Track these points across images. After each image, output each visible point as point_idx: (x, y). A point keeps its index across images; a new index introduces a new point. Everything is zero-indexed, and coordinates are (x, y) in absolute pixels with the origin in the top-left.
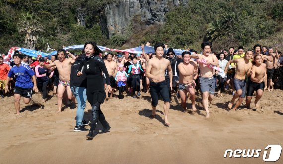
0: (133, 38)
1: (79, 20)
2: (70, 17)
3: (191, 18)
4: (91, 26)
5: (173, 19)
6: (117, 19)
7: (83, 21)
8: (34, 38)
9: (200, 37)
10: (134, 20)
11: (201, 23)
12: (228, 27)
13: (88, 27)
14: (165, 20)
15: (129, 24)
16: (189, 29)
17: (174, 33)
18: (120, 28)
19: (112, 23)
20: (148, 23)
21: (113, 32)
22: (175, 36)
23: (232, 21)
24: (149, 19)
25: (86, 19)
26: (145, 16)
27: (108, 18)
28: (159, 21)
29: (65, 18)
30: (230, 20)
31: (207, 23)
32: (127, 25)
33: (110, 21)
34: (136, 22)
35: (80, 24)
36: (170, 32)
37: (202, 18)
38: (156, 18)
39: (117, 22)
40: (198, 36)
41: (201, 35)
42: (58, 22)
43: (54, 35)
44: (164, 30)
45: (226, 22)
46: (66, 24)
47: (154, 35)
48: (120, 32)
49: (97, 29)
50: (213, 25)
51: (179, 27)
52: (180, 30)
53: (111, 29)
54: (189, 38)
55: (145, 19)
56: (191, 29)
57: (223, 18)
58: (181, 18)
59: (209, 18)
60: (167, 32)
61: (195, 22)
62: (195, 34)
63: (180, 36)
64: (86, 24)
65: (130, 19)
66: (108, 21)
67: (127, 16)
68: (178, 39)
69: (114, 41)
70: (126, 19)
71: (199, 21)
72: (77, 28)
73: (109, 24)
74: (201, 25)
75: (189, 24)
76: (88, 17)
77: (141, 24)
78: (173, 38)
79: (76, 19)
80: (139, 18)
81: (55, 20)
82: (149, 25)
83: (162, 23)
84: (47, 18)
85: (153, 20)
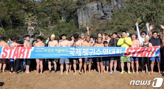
0: (93, 28)
1: (62, 18)
2: (58, 16)
3: (127, 15)
4: (69, 21)
5: (117, 16)
6: (83, 17)
7: (65, 18)
8: (33, 28)
9: (133, 27)
10: (93, 17)
11: (134, 18)
12: (151, 20)
13: (67, 21)
14: (112, 17)
15: (91, 19)
16: (126, 22)
17: (116, 24)
18: (85, 22)
19: (81, 19)
20: (102, 18)
21: (81, 24)
22: (117, 26)
23: (153, 17)
24: (103, 17)
25: (66, 17)
26: (100, 15)
27: (78, 16)
28: (108, 17)
29: (55, 17)
30: (152, 15)
31: (138, 18)
32: (90, 20)
33: (80, 18)
34: (95, 18)
35: (63, 20)
36: (114, 24)
37: (135, 15)
38: (106, 15)
39: (84, 18)
40: (132, 26)
41: (133, 25)
42: (51, 19)
43: (47, 26)
44: (111, 23)
45: (150, 17)
46: (54, 20)
47: (105, 26)
48: (85, 24)
49: (72, 23)
50: (141, 19)
51: (119, 21)
52: (120, 23)
53: (80, 22)
54: (126, 27)
55: (100, 16)
56: (127, 21)
57: (148, 14)
58: (121, 15)
59: (139, 15)
60: (112, 24)
61: (130, 17)
62: (129, 24)
63: (120, 26)
64: (66, 20)
65: (91, 16)
66: (79, 18)
67: (90, 15)
68: (118, 28)
69: (81, 29)
70: (89, 17)
71: (132, 17)
72: (61, 23)
73: (79, 20)
74: (133, 19)
75: (126, 19)
76: (67, 16)
77: (98, 19)
78: (116, 27)
79: (61, 17)
80: (96, 16)
81: (49, 18)
82: (102, 20)
83: (110, 18)
84: (44, 17)
85: (105, 17)
